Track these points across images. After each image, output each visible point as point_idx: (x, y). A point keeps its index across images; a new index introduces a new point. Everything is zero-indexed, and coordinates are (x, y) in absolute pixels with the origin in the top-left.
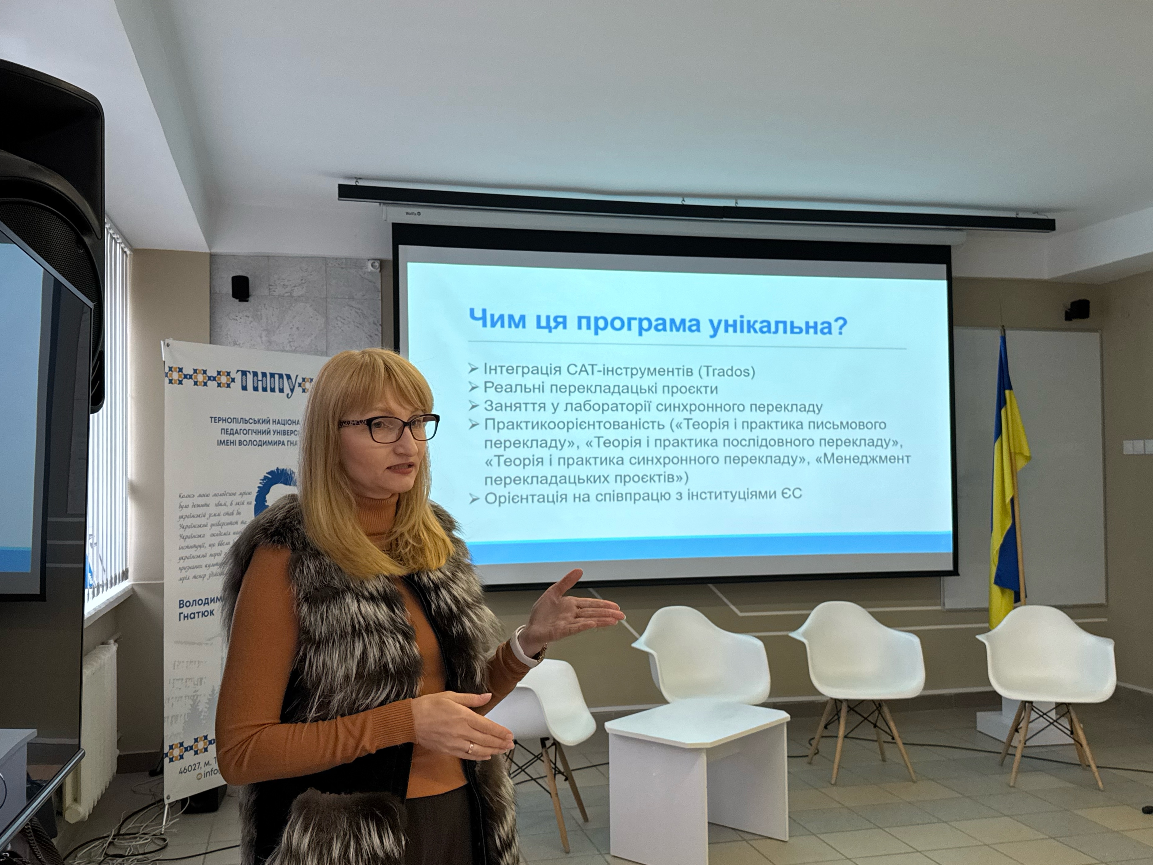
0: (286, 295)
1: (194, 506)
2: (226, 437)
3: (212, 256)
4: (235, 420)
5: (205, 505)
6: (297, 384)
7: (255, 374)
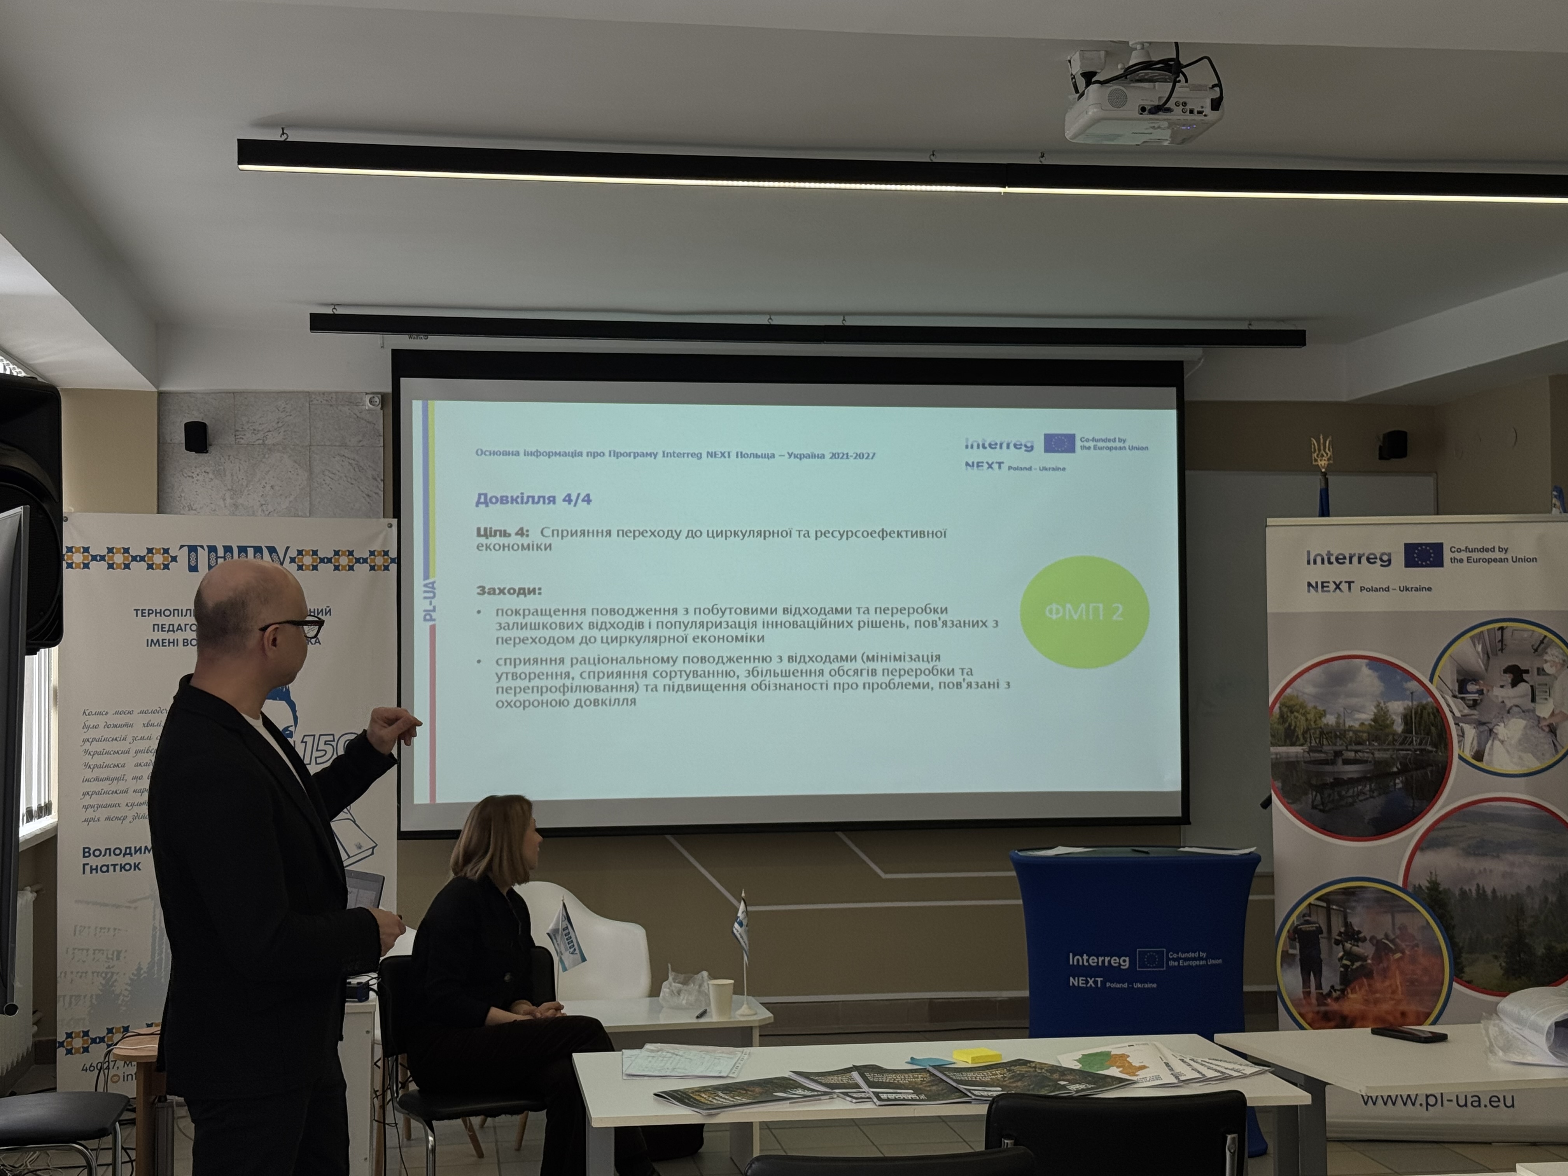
1: (108, 727)
2: (161, 635)
4: (176, 612)
5: (126, 725)
6: (288, 560)
7: (212, 549)
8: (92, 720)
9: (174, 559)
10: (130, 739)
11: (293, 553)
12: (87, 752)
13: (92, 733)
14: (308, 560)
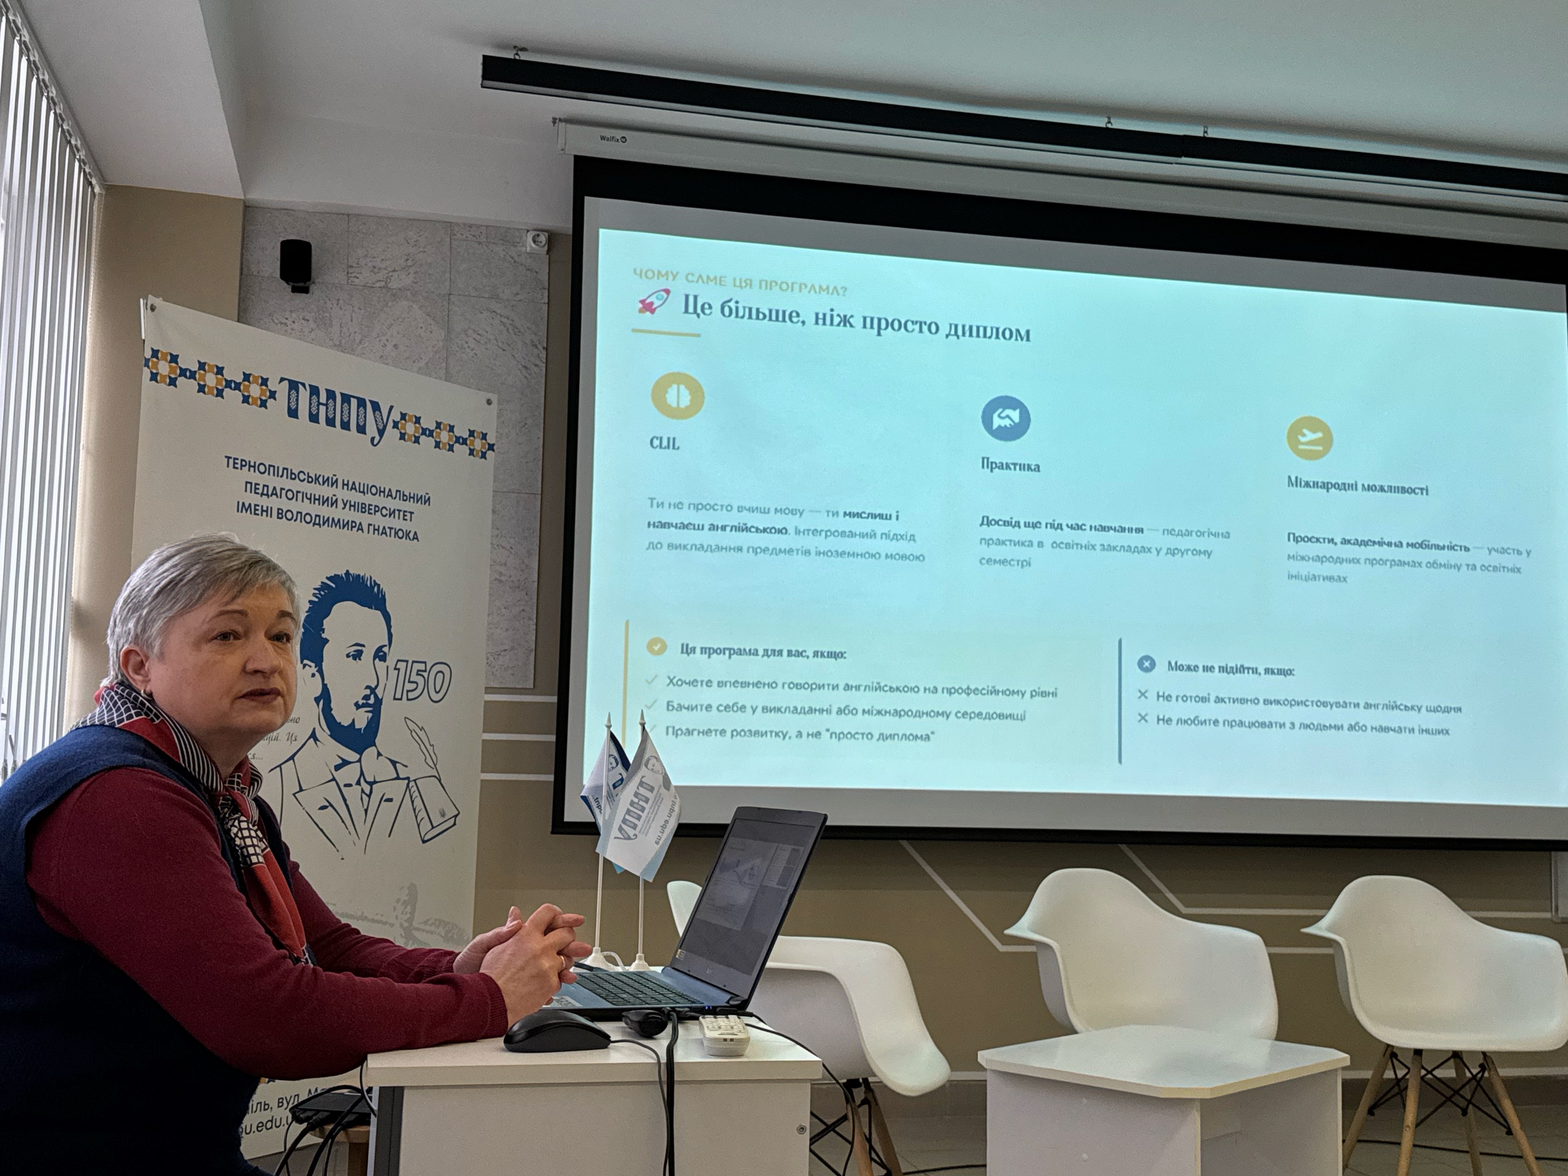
0: (378, 285)
2: (252, 499)
3: (248, 208)
4: (272, 469)
6: (393, 423)
9: (273, 395)
11: (396, 416)
14: (412, 429)
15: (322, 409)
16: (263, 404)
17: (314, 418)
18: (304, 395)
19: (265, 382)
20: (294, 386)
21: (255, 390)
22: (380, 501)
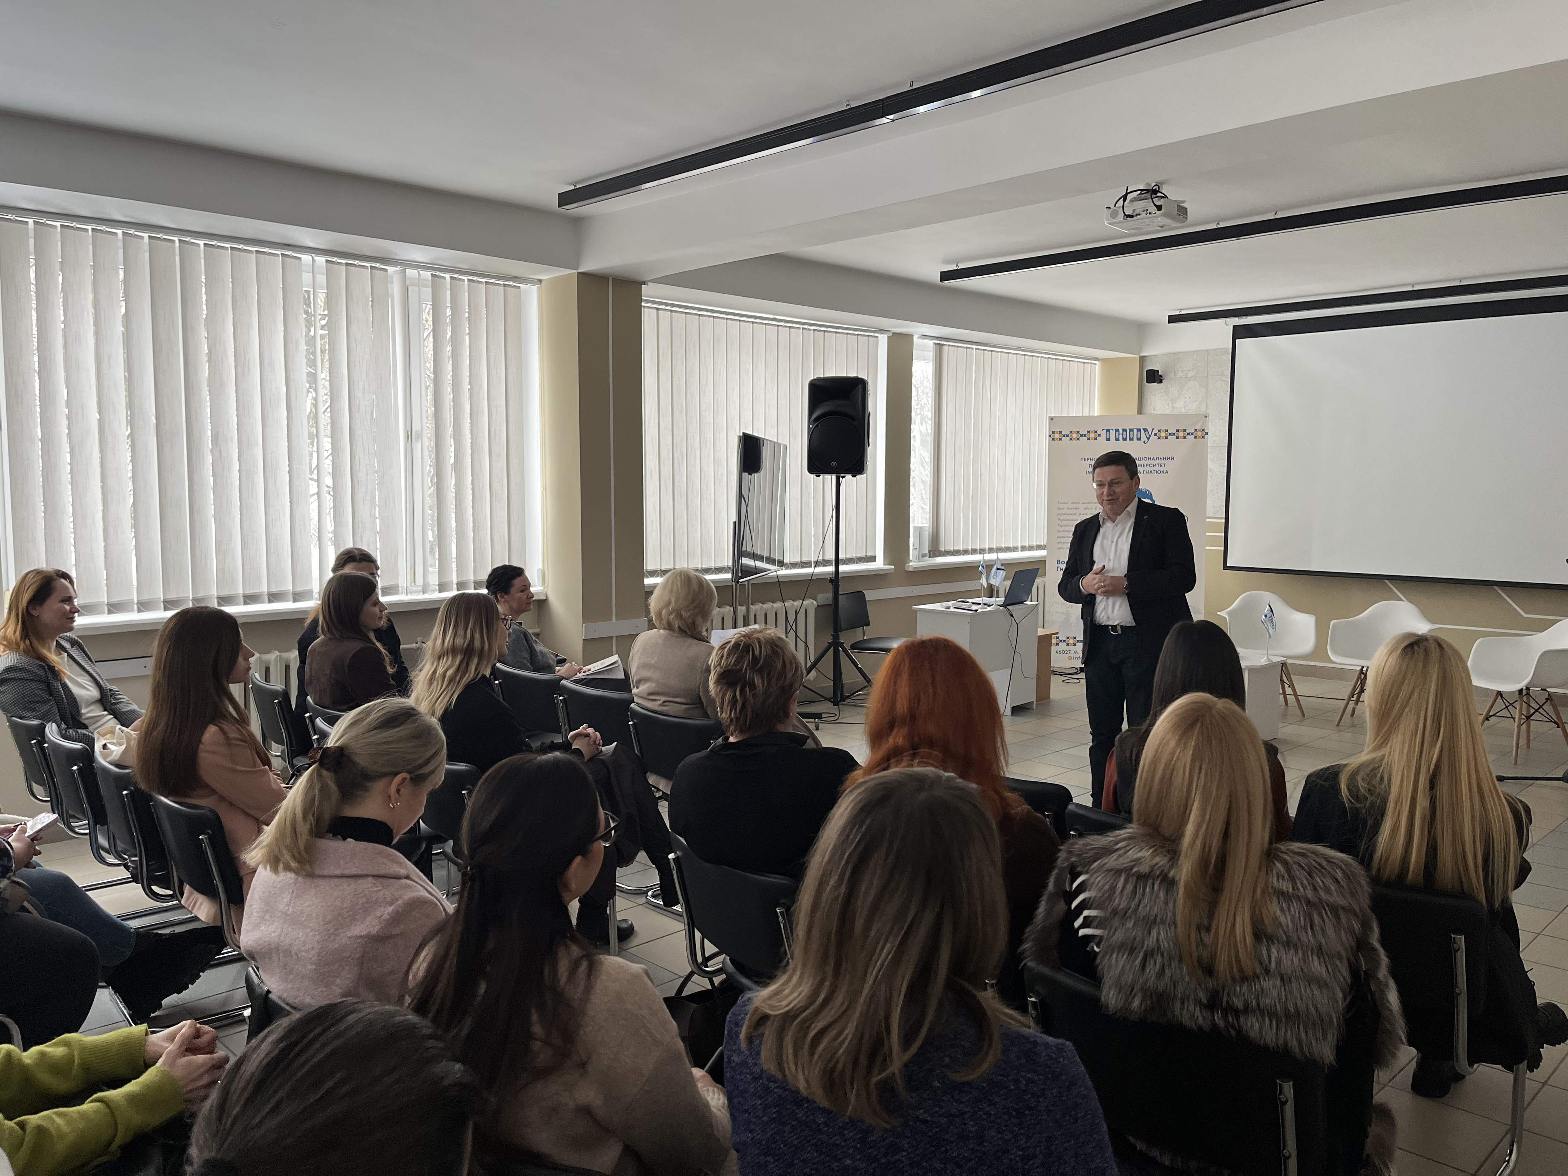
1: (1068, 508)
5: (1076, 508)
6: (1153, 434)
7: (1117, 430)
8: (1061, 506)
9: (1099, 435)
10: (1078, 514)
11: (1156, 431)
12: (1059, 519)
13: (1060, 512)
14: (1163, 434)
15: (1121, 436)
16: (1096, 439)
17: (1117, 439)
18: (1113, 433)
19: (1096, 432)
20: (1108, 431)
21: (1092, 435)
22: (1149, 462)
